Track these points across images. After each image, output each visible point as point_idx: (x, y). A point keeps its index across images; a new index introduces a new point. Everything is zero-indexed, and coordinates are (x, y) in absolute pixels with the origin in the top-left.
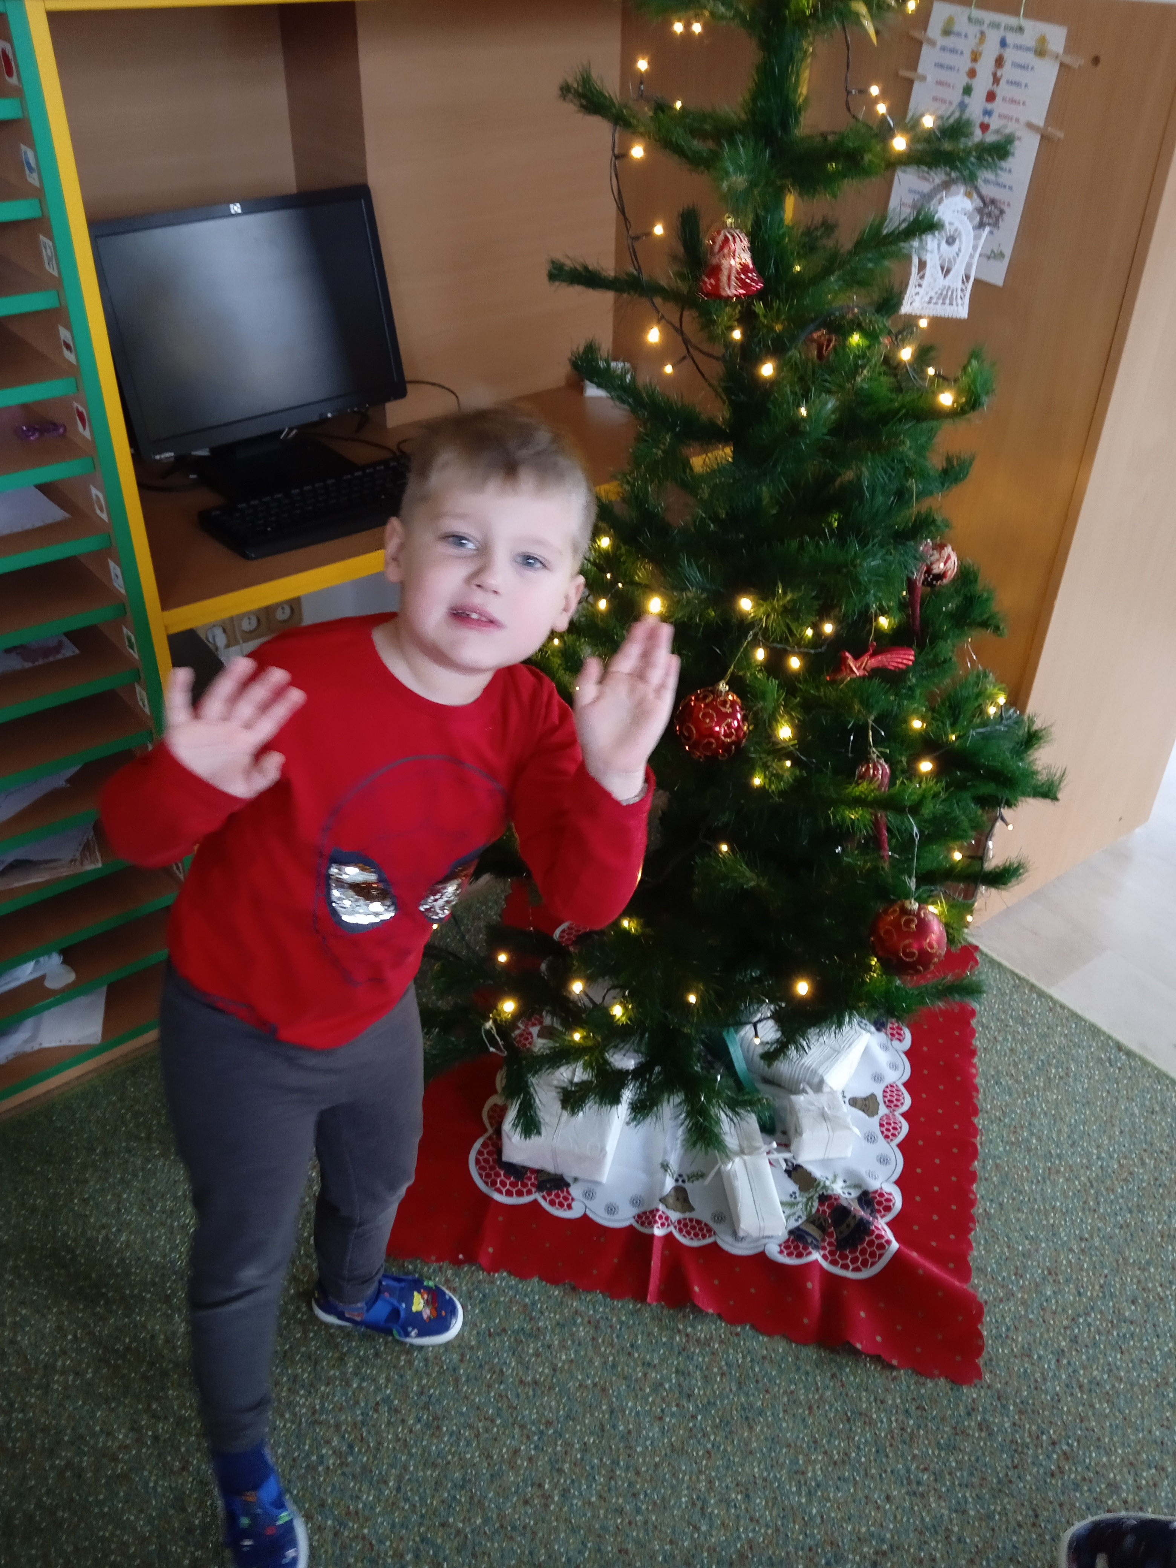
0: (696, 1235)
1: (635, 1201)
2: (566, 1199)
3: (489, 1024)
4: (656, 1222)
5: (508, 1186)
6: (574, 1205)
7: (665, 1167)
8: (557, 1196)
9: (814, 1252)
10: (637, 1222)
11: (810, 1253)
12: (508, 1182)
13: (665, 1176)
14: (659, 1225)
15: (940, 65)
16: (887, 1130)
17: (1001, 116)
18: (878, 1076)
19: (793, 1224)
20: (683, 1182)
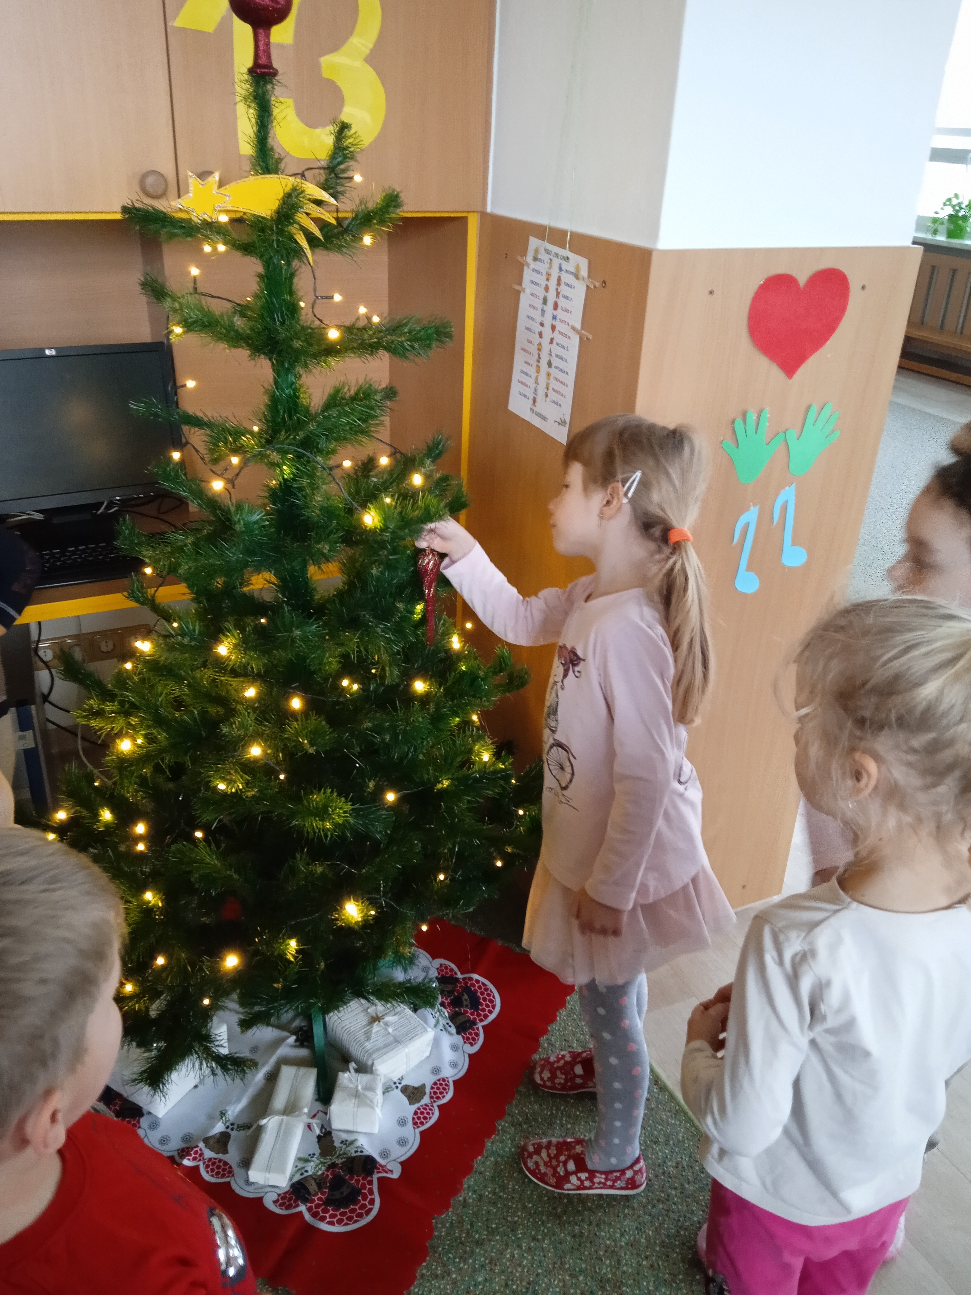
0: (218, 1173)
1: (185, 1138)
4: (190, 1155)
7: (223, 1114)
9: (301, 1204)
10: (178, 1153)
11: (298, 1206)
13: (219, 1121)
14: (192, 1158)
15: (532, 282)
16: (419, 1118)
17: (561, 321)
18: (436, 1071)
19: (297, 1178)
20: (232, 1129)
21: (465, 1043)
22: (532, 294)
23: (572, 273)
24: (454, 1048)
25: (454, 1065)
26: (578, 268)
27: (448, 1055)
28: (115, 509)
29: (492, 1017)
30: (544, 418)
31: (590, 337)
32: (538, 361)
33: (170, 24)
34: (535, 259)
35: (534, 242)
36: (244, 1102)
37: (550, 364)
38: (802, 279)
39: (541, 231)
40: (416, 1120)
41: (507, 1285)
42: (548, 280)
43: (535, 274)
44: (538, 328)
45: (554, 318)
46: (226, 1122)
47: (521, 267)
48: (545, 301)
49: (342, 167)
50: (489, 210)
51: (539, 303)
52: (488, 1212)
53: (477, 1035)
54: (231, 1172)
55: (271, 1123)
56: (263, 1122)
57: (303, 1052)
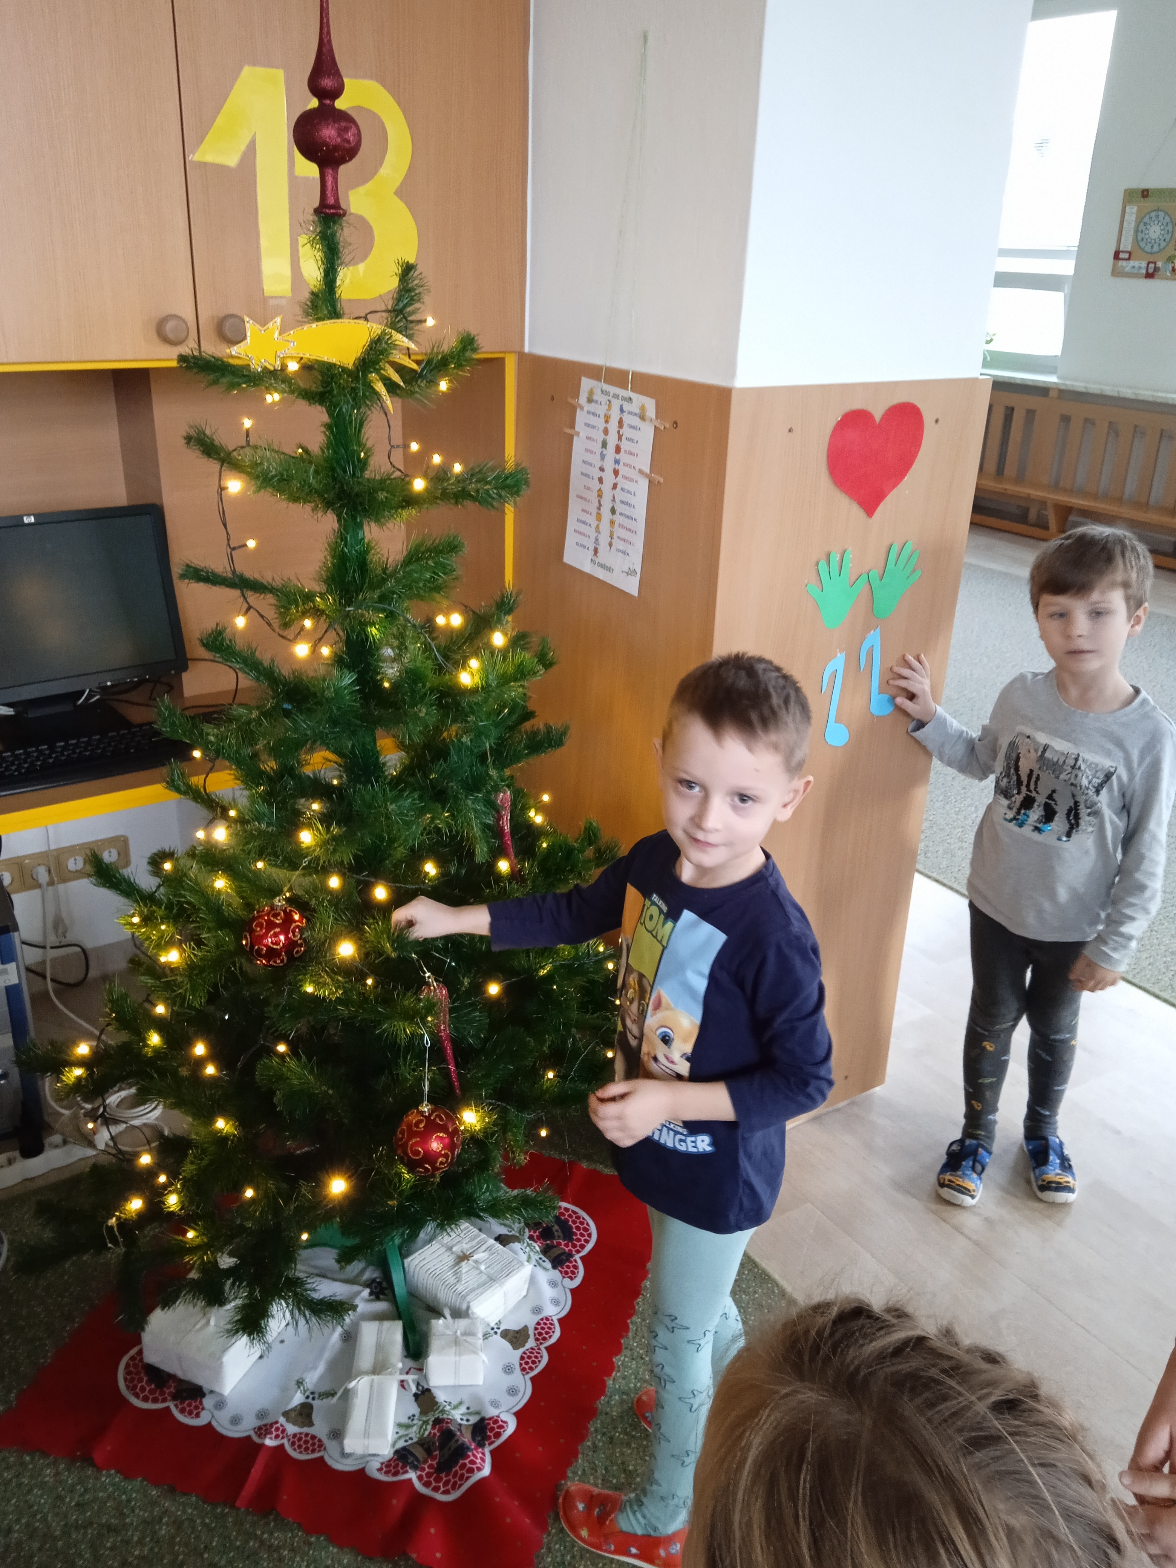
0: (306, 1449)
1: (261, 1415)
2: (197, 1407)
3: (113, 1221)
4: (271, 1433)
5: (146, 1393)
6: (203, 1414)
7: (299, 1383)
8: (189, 1405)
9: (410, 1471)
10: (256, 1433)
11: (406, 1472)
12: (148, 1389)
13: (296, 1392)
14: (273, 1436)
15: (587, 425)
16: (526, 1363)
17: (625, 465)
18: (537, 1310)
19: (401, 1444)
20: (313, 1399)
21: (564, 1277)
22: (588, 438)
23: (636, 414)
24: (553, 1284)
25: (556, 1302)
26: (643, 408)
27: (548, 1292)
28: (97, 697)
29: (589, 1247)
30: (609, 569)
31: (662, 480)
32: (599, 508)
33: (190, 157)
34: (590, 400)
35: (586, 383)
36: (321, 1368)
37: (613, 511)
38: (878, 415)
39: (594, 372)
40: (524, 1365)
42: (607, 422)
43: (591, 416)
44: (597, 474)
45: (617, 462)
46: (305, 1391)
47: (572, 410)
48: (604, 444)
49: (409, 309)
50: (527, 350)
51: (597, 447)
52: (622, 1454)
53: (576, 1267)
54: (321, 1445)
55: (361, 1385)
56: (353, 1384)
57: (382, 1306)
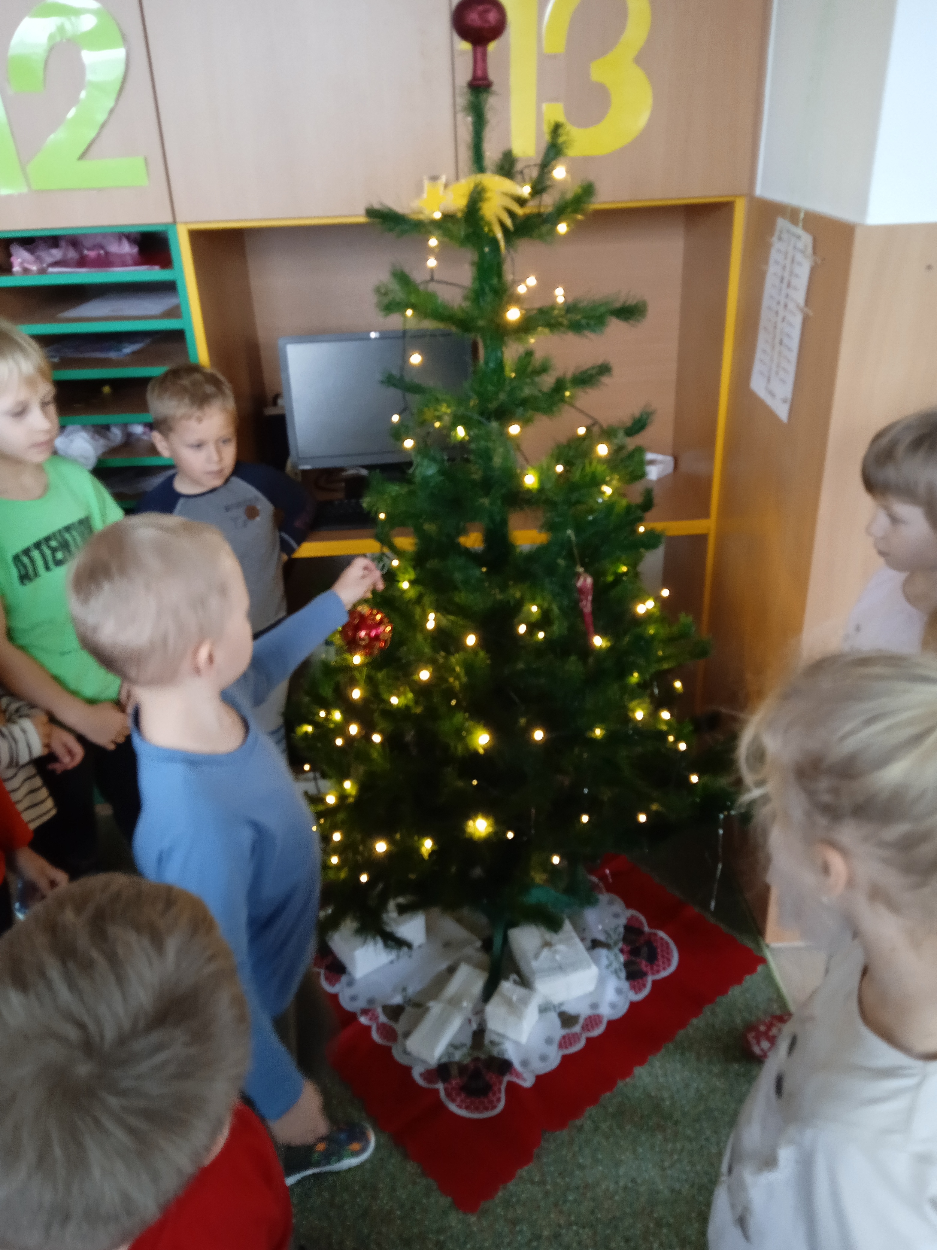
0: (385, 1037)
1: (369, 1001)
2: (336, 980)
4: (369, 1015)
6: (337, 986)
7: (404, 990)
8: (333, 976)
11: (439, 1083)
13: (399, 994)
14: (368, 1018)
15: (777, 261)
16: (565, 1042)
17: (791, 299)
18: (594, 1006)
19: (444, 1060)
20: (408, 1005)
21: (631, 989)
22: (774, 274)
24: (619, 991)
25: (613, 1006)
26: (806, 245)
27: (610, 996)
29: (664, 974)
30: (774, 397)
31: (810, 315)
32: (774, 339)
33: (456, 48)
34: (780, 240)
35: (780, 223)
36: (424, 985)
37: (781, 343)
39: (784, 211)
40: (562, 1043)
41: (593, 1212)
42: (786, 259)
43: (778, 254)
44: (775, 307)
45: (787, 296)
46: (405, 996)
47: (768, 247)
48: (782, 280)
49: (550, 165)
50: (756, 193)
51: (778, 282)
52: (599, 1143)
53: (644, 986)
54: (394, 1038)
55: (436, 1007)
56: (431, 1004)
57: (483, 956)
